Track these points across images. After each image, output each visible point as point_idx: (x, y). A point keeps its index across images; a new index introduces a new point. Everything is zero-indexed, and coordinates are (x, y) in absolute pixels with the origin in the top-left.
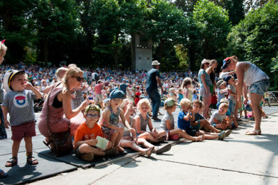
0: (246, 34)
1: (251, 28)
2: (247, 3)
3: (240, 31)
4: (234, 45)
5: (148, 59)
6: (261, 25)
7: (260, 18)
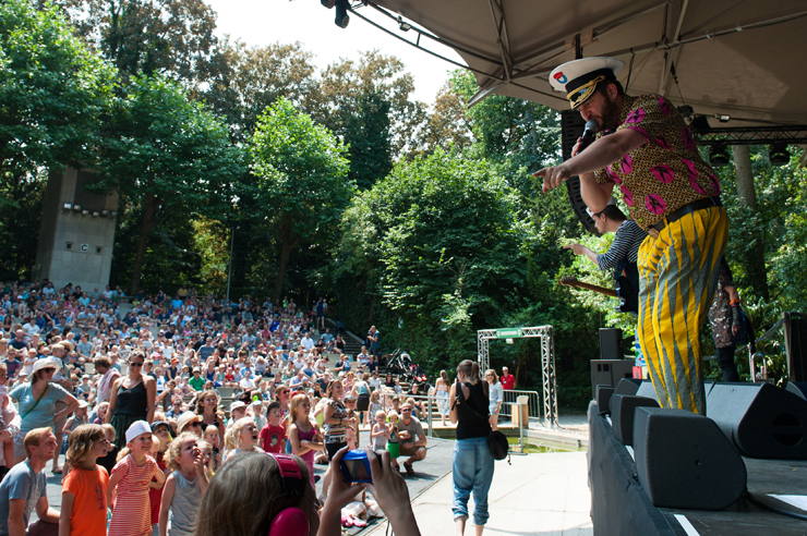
0: (388, 218)
1: (401, 206)
2: (398, 130)
3: (374, 208)
4: (357, 244)
5: (99, 250)
6: (422, 204)
7: (421, 185)
